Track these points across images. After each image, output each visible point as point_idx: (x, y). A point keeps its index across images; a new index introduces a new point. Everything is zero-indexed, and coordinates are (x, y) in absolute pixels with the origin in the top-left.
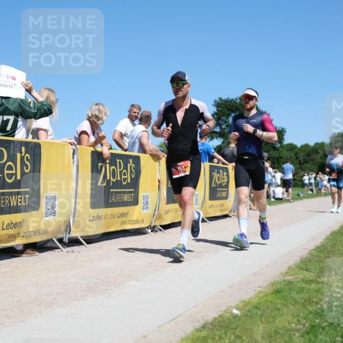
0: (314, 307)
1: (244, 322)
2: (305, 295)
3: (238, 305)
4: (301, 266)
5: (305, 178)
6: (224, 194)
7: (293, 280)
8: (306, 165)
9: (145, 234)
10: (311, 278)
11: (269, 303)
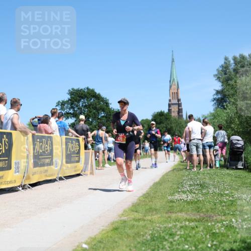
0: (141, 239)
2: (135, 230)
3: (87, 241)
4: (132, 208)
6: (77, 159)
7: (127, 220)
9: (17, 191)
10: (139, 217)
11: (109, 238)
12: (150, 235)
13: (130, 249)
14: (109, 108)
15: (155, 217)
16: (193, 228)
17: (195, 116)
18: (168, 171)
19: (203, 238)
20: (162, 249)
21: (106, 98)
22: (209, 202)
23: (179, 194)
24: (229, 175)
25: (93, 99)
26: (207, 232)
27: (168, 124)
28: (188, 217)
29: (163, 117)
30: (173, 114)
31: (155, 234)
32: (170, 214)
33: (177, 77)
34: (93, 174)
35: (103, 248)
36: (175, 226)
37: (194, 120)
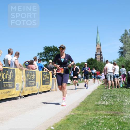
0: (82, 124)
2: (78, 120)
3: (53, 125)
4: (77, 109)
6: (48, 83)
7: (74, 114)
9: (17, 99)
10: (81, 113)
11: (65, 124)
12: (86, 122)
15: (89, 113)
16: (109, 119)
17: (109, 61)
18: (95, 89)
19: (114, 124)
22: (117, 105)
23: (101, 101)
24: (127, 91)
25: (56, 52)
26: (116, 121)
27: (95, 65)
28: (106, 113)
29: (93, 61)
30: (98, 60)
31: (89, 122)
32: (96, 112)
33: (100, 41)
34: (56, 91)
36: (99, 118)
37: (109, 63)
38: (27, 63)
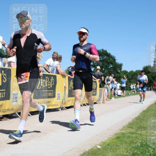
0: (134, 145)
1: (102, 152)
2: (130, 139)
3: (100, 144)
4: (129, 126)
5: (131, 86)
6: (94, 93)
7: (125, 133)
8: (131, 80)
9: (58, 111)
10: (133, 132)
11: (114, 143)
12: (140, 143)
13: (127, 151)
14: (115, 63)
15: (143, 132)
18: (152, 103)
20: (148, 152)
21: (114, 56)
25: (105, 56)
31: (143, 142)
34: (104, 103)
35: (110, 149)
38: (70, 68)
